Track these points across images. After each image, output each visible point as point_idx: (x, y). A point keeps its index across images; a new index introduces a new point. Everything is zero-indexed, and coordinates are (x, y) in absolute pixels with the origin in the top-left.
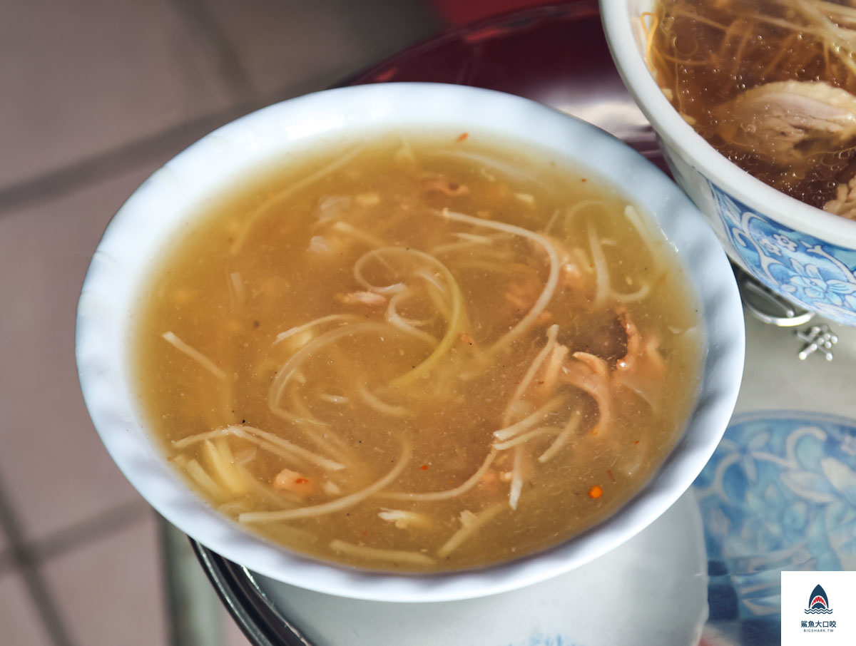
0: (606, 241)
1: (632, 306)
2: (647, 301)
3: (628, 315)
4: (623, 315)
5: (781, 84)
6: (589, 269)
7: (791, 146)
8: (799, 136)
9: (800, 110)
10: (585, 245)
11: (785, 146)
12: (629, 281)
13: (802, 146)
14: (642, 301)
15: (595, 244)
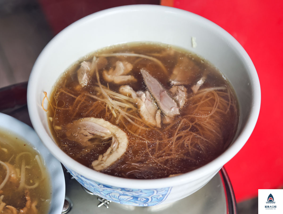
0: (27, 167)
1: (30, 190)
2: (36, 189)
3: (28, 194)
4: (27, 193)
5: (89, 118)
6: (19, 176)
7: (87, 140)
8: (91, 137)
9: (93, 128)
10: (20, 168)
11: (86, 140)
12: (31, 181)
13: (91, 140)
14: (34, 188)
15: (23, 167)
